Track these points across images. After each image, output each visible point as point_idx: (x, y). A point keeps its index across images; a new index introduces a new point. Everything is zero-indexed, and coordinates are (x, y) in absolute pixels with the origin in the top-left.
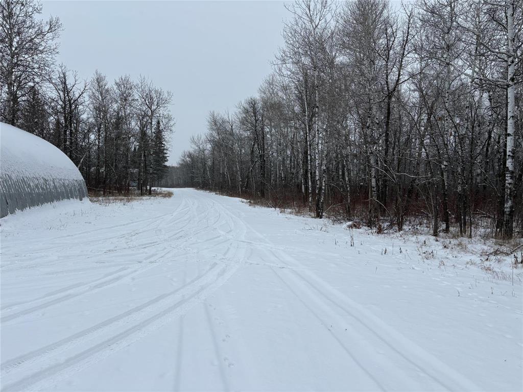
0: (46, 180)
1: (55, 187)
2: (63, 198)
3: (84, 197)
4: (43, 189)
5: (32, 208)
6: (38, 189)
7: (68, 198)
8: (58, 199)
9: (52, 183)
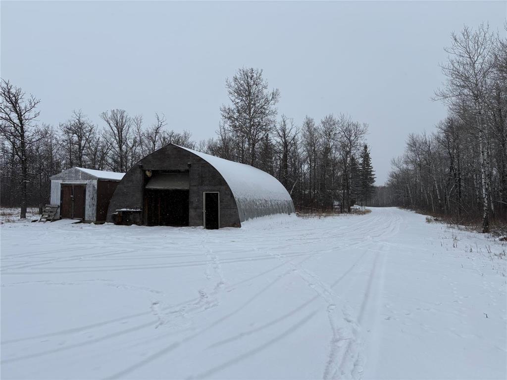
0: (266, 201)
1: (272, 205)
2: (277, 213)
3: (291, 212)
4: (264, 206)
5: (258, 218)
6: (261, 206)
7: (280, 213)
8: (273, 213)
9: (270, 202)
